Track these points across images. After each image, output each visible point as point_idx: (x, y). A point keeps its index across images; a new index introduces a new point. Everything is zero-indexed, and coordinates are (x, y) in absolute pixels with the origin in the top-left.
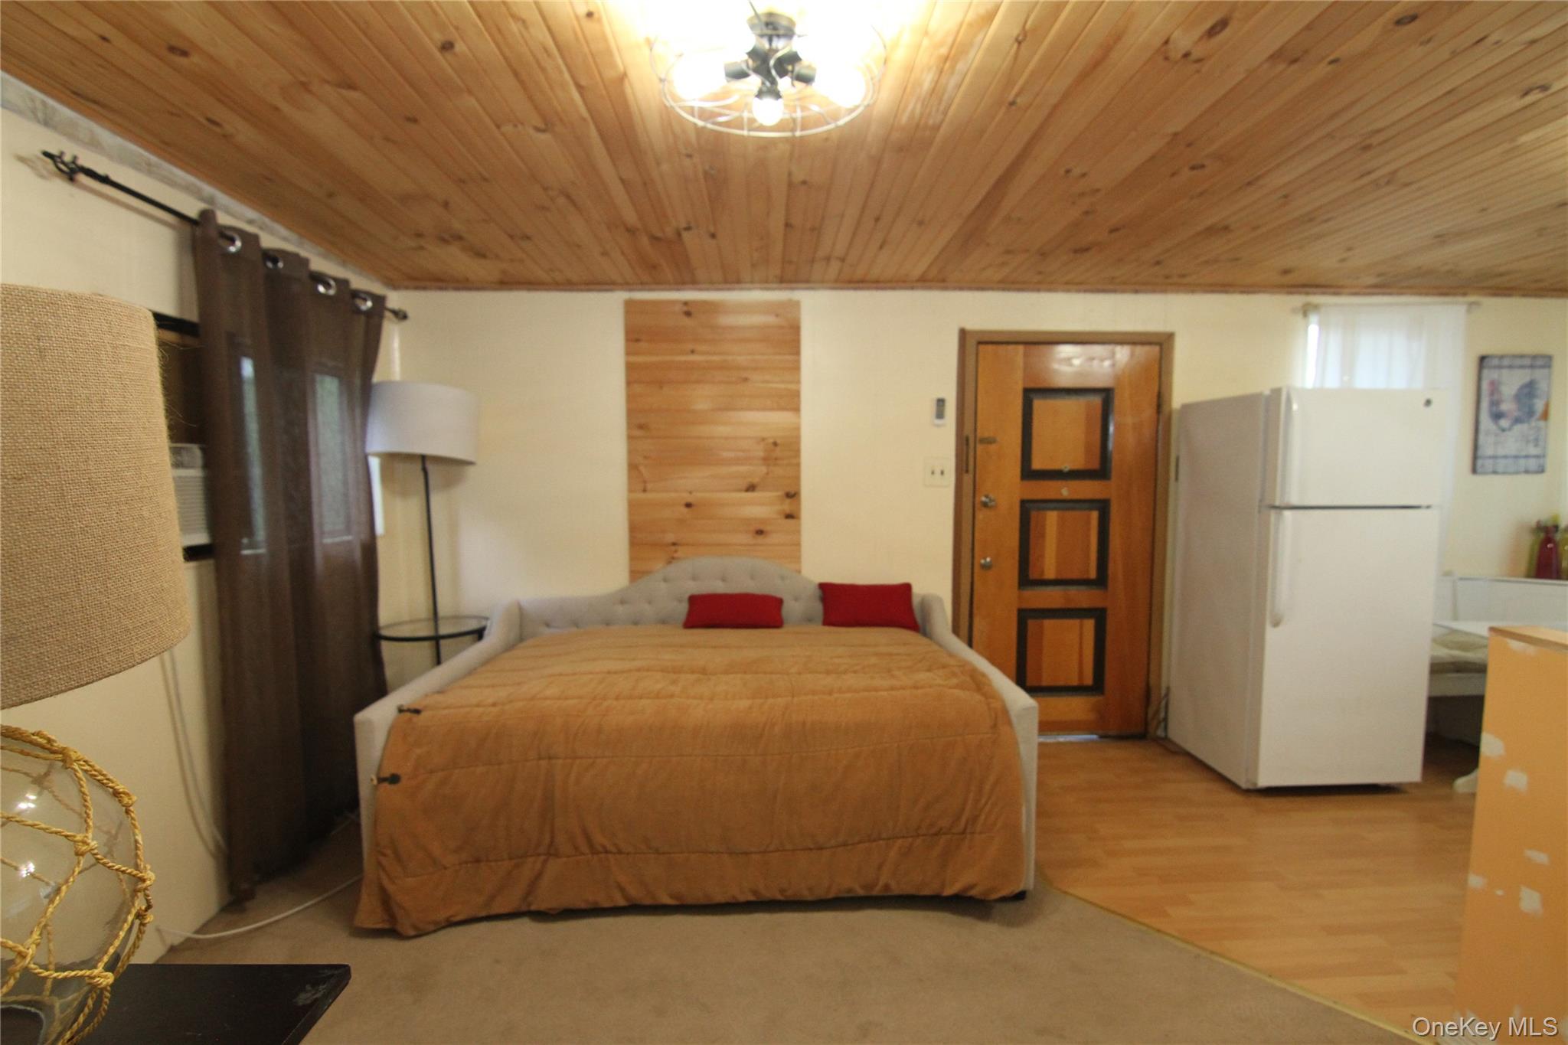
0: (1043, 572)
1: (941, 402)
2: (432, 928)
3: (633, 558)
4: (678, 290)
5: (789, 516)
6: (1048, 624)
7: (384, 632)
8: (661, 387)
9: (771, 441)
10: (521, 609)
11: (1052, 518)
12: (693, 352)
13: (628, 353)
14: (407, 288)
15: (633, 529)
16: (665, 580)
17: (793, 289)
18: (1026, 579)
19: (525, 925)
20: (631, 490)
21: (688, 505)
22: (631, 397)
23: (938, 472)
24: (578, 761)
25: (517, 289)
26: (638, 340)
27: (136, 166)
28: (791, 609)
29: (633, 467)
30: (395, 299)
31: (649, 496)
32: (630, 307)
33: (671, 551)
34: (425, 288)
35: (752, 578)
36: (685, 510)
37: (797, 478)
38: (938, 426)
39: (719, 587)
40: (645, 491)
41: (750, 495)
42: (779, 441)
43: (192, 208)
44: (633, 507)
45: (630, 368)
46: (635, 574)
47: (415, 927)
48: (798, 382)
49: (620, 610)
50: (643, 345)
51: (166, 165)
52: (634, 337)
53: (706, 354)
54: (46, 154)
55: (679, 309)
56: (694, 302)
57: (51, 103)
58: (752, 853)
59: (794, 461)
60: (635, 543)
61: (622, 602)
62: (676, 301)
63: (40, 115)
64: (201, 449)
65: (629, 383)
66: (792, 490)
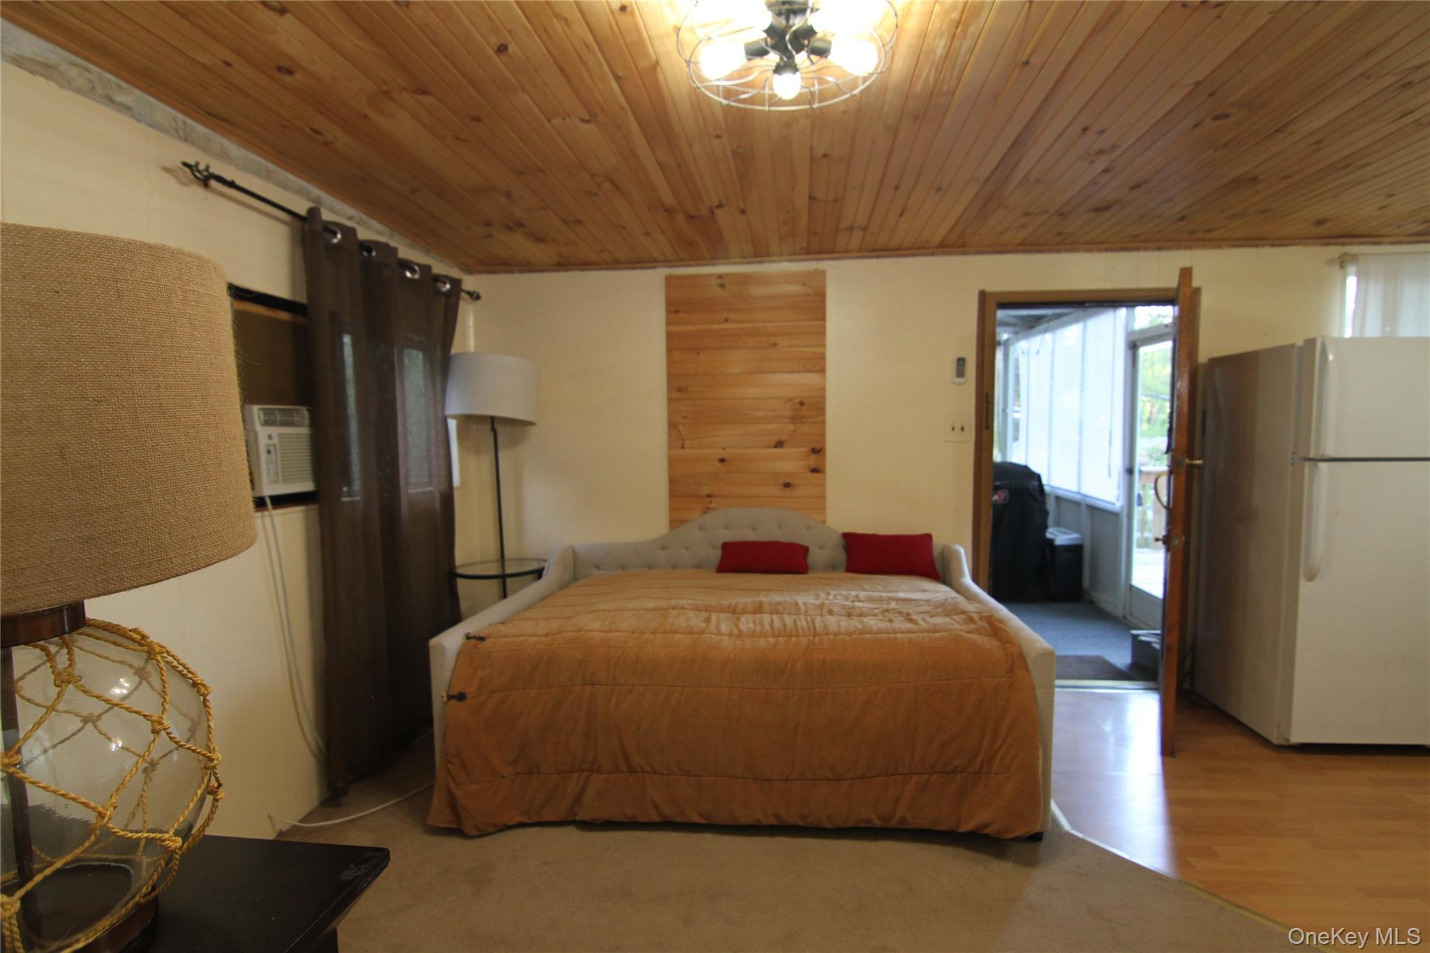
1: (961, 362)
2: (492, 830)
3: (672, 509)
4: (714, 264)
5: (815, 470)
7: (459, 571)
8: (698, 354)
9: (798, 400)
10: (574, 552)
12: (726, 320)
13: (668, 324)
14: (480, 272)
15: (672, 481)
16: (701, 529)
17: (819, 259)
19: (572, 833)
20: (670, 447)
21: (722, 460)
22: (670, 363)
23: (958, 428)
24: (617, 688)
25: (573, 270)
26: (677, 312)
27: (257, 173)
28: (817, 556)
29: (672, 425)
30: (470, 282)
31: (686, 451)
32: (669, 280)
33: (707, 502)
34: (495, 272)
35: (781, 527)
36: (720, 465)
37: (823, 435)
38: (959, 384)
39: (750, 536)
40: (683, 448)
41: (778, 450)
42: (805, 401)
43: (301, 207)
44: (672, 462)
45: (670, 336)
46: (675, 523)
47: (478, 829)
48: (824, 346)
49: (661, 555)
50: (681, 315)
51: (281, 171)
52: (674, 309)
53: (739, 322)
54: (185, 164)
55: (715, 282)
56: (728, 275)
57: (190, 122)
58: (774, 780)
59: (819, 419)
60: (674, 495)
61: (663, 548)
62: (712, 275)
63: (182, 134)
64: (308, 410)
65: (669, 350)
66: (817, 446)
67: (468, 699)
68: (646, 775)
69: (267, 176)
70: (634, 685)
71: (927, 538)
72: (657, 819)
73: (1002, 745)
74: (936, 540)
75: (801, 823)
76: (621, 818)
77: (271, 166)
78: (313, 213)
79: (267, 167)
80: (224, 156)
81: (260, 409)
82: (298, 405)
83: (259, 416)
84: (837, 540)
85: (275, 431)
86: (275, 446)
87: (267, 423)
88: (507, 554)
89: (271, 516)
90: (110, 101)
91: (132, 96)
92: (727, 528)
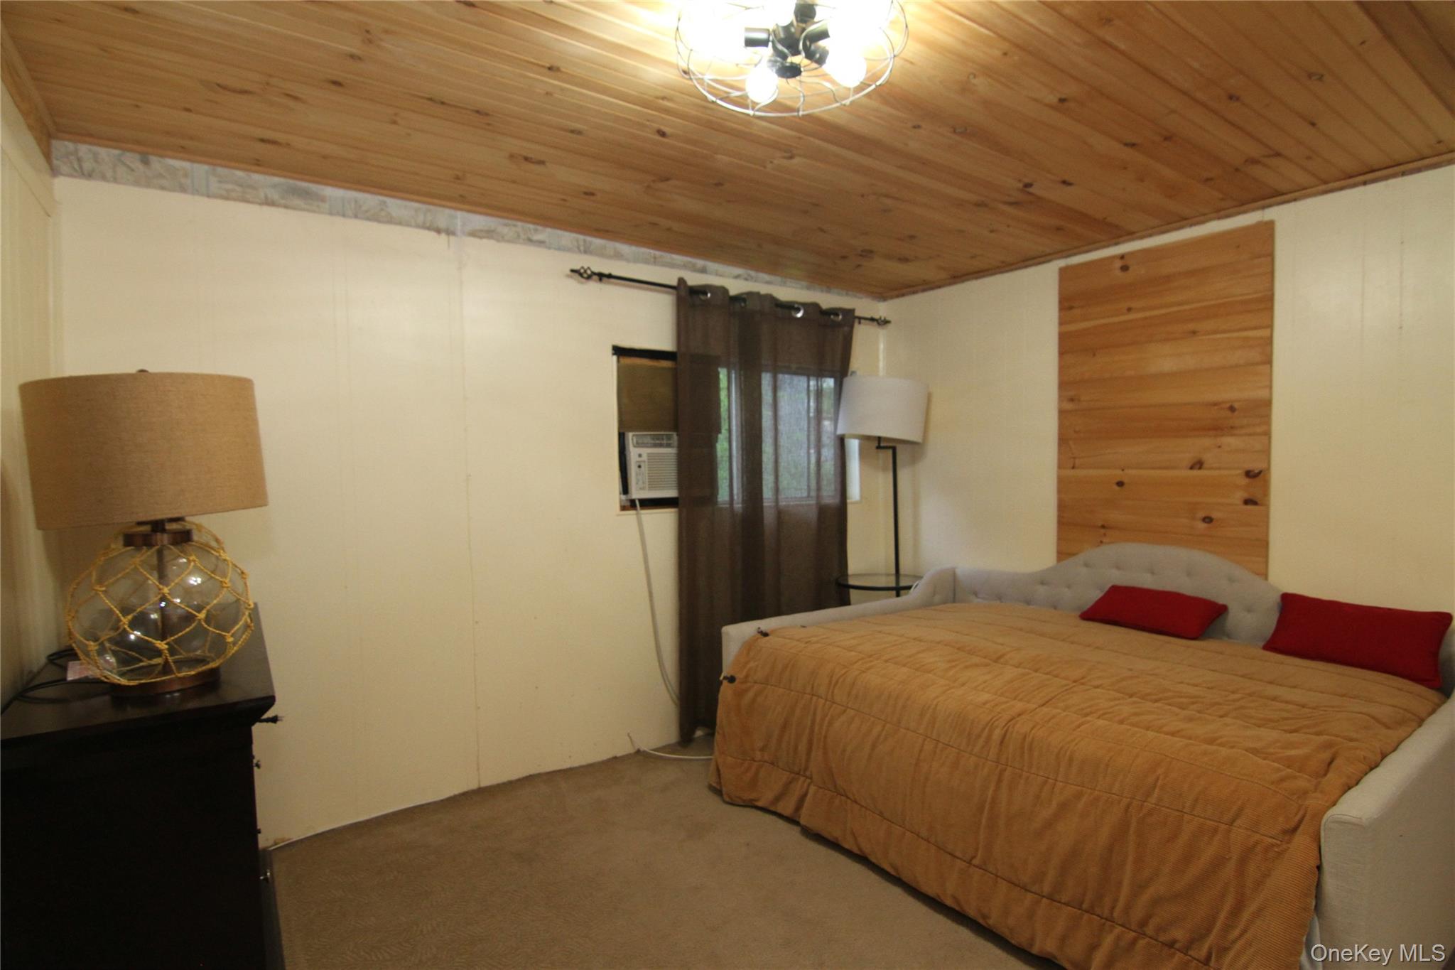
2: (739, 802)
3: (1061, 538)
4: (1117, 244)
5: (1250, 502)
7: (852, 582)
8: (1094, 355)
9: (1228, 405)
10: (954, 575)
12: (1129, 310)
13: (1061, 323)
14: (892, 298)
15: (1062, 507)
16: (1086, 565)
17: (1263, 208)
19: (793, 833)
20: (1060, 466)
21: (1120, 484)
22: (1062, 369)
24: (834, 705)
25: (968, 280)
26: (1071, 308)
28: (1238, 618)
29: (1063, 440)
31: (1080, 472)
32: (1063, 272)
33: (1104, 531)
34: (903, 295)
35: (1189, 574)
36: (1117, 488)
37: (1266, 452)
39: (1146, 581)
40: (1073, 468)
41: (1195, 472)
42: (1236, 405)
43: (671, 277)
44: (1063, 485)
45: (1063, 338)
46: (1062, 555)
47: (731, 797)
48: (1270, 326)
49: (1042, 590)
50: (1077, 312)
52: (1067, 304)
53: (1143, 309)
54: (573, 271)
55: (1118, 264)
56: (1132, 254)
57: (589, 239)
59: (1260, 430)
60: (1064, 523)
61: (1042, 583)
62: (1113, 258)
63: (582, 248)
64: (677, 435)
65: (1062, 353)
66: (1256, 466)
67: (736, 683)
68: (849, 801)
69: (655, 261)
70: (847, 708)
71: (1444, 619)
72: (855, 850)
75: (980, 921)
76: (828, 836)
77: (658, 253)
78: (681, 281)
79: (654, 254)
80: (618, 256)
81: (634, 435)
82: (670, 431)
83: (632, 439)
84: (1275, 599)
85: (645, 451)
86: (644, 462)
87: (638, 445)
88: (902, 571)
89: (637, 514)
90: (530, 241)
91: (545, 234)
92: (1118, 568)
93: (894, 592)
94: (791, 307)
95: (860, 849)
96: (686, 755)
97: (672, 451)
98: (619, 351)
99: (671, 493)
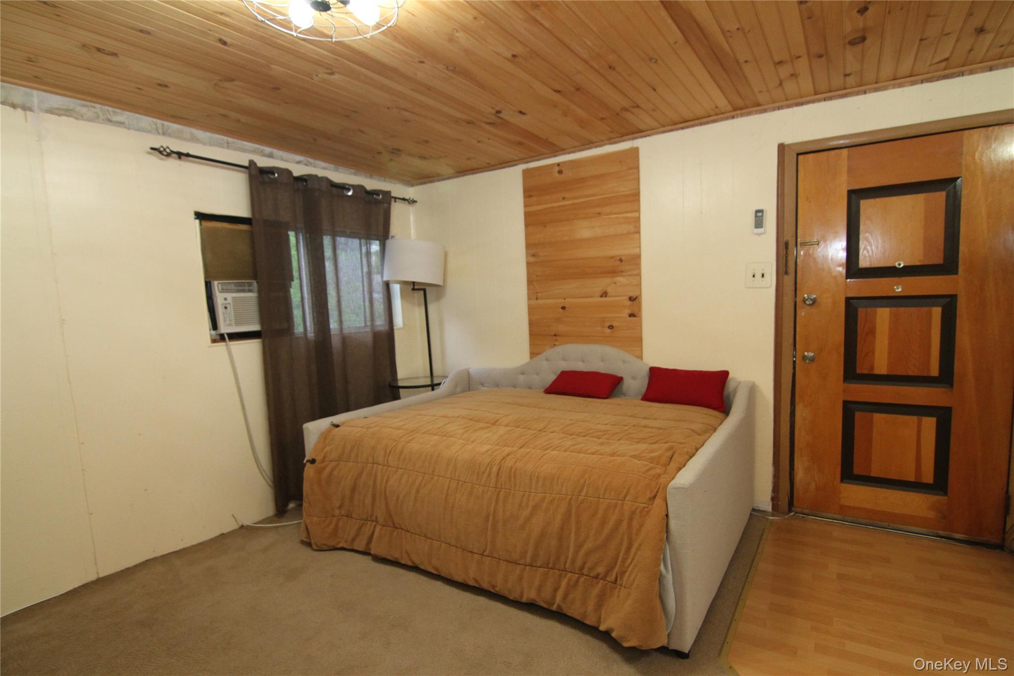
0: (872, 368)
1: (759, 216)
2: (326, 548)
3: (532, 344)
4: (555, 156)
5: (631, 315)
6: (878, 417)
8: (545, 227)
9: (618, 258)
10: (469, 373)
11: (883, 314)
12: (564, 198)
13: (526, 206)
14: (417, 184)
15: (531, 324)
16: (547, 360)
17: (633, 139)
18: (851, 373)
19: (366, 561)
20: (529, 298)
21: (563, 308)
22: (527, 236)
23: (759, 275)
26: (531, 196)
27: (220, 145)
28: (628, 384)
29: (530, 282)
31: (540, 302)
32: (525, 172)
33: (556, 338)
34: (425, 183)
35: (603, 360)
36: (561, 310)
37: (639, 285)
38: (759, 234)
39: (581, 367)
40: (537, 299)
41: (604, 299)
42: (623, 258)
43: (245, 160)
44: (531, 310)
45: (527, 215)
46: (533, 354)
48: (638, 211)
49: (522, 378)
50: (534, 199)
51: (239, 142)
52: (529, 193)
53: (572, 198)
54: (152, 149)
55: (557, 169)
56: (564, 163)
57: (166, 123)
58: (475, 553)
59: (635, 272)
60: (532, 334)
61: (523, 374)
62: (553, 165)
63: (160, 131)
64: (257, 282)
65: (527, 225)
66: (634, 294)
67: (317, 463)
68: (403, 531)
69: (228, 146)
70: (398, 468)
71: (725, 374)
72: (410, 564)
73: (631, 563)
74: (731, 376)
75: (491, 590)
76: (390, 558)
77: (230, 140)
78: (252, 163)
79: (227, 140)
80: (195, 139)
81: (219, 283)
82: (251, 279)
83: (218, 286)
84: (645, 372)
85: (230, 296)
86: (230, 304)
87: (223, 291)
88: (435, 373)
89: (226, 345)
90: (110, 121)
91: (125, 116)
92: (564, 360)
93: (430, 388)
94: (343, 187)
95: (413, 562)
96: (281, 523)
97: (253, 296)
98: (201, 216)
99: (255, 327)
